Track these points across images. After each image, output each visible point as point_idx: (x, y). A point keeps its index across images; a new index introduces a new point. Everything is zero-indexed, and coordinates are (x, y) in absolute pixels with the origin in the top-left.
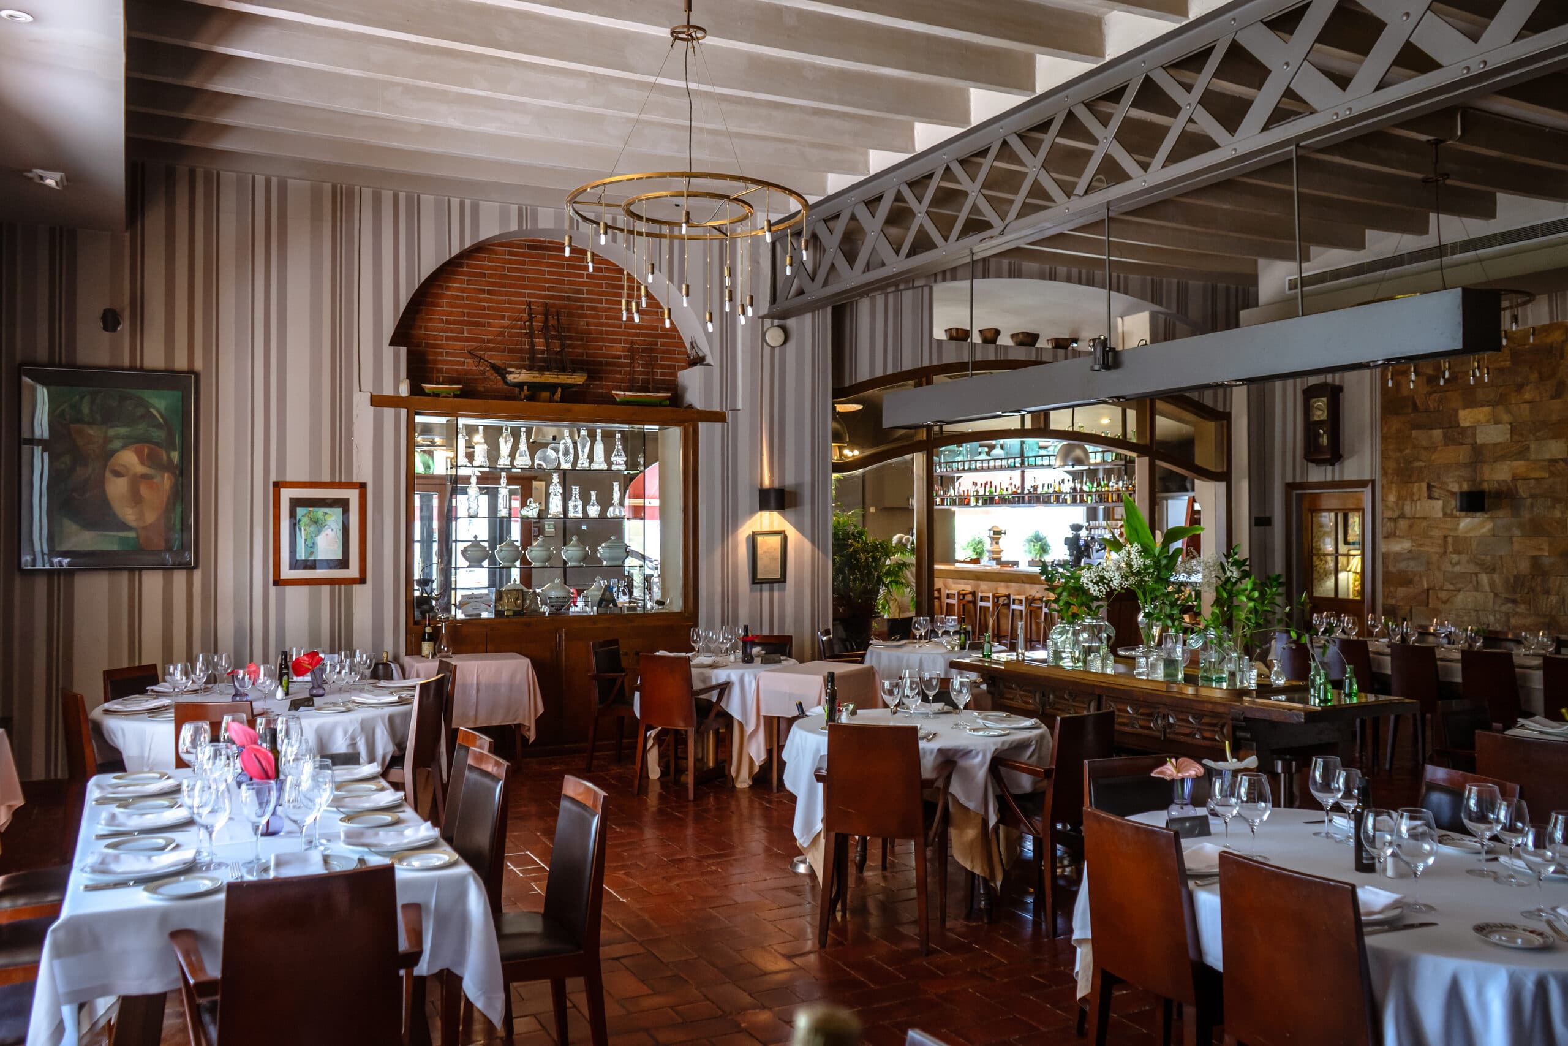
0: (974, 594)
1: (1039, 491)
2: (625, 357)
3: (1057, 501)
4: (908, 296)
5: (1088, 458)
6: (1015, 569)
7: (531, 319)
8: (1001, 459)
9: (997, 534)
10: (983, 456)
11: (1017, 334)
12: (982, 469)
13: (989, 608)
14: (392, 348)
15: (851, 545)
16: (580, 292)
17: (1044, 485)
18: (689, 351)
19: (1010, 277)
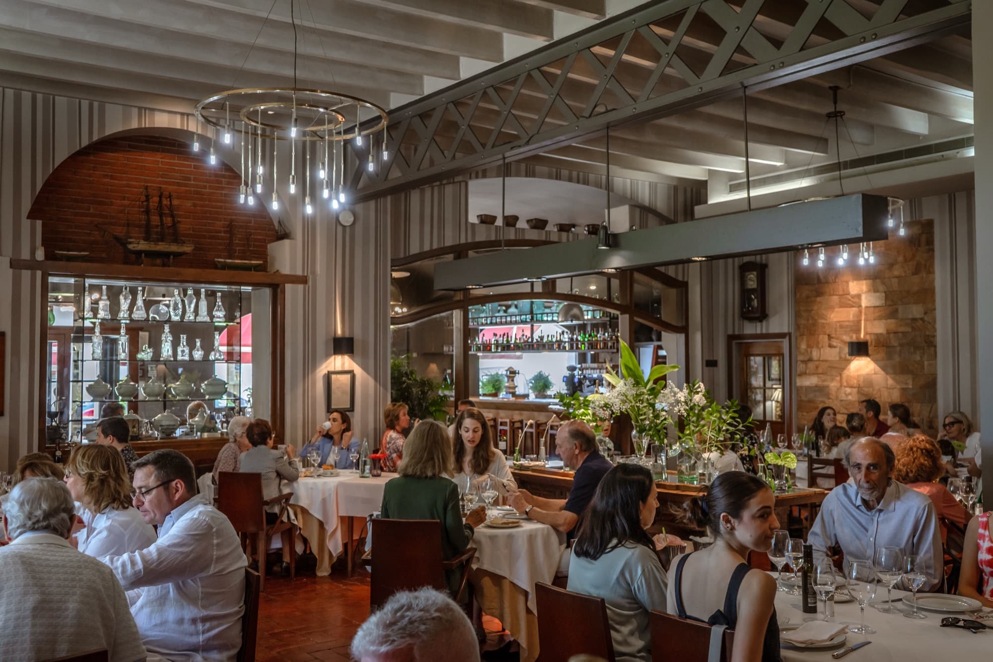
0: (495, 420)
1: (545, 340)
2: (225, 232)
3: (559, 347)
4: (449, 190)
5: (583, 315)
6: (526, 400)
7: (147, 200)
8: (516, 316)
9: (512, 373)
10: (502, 313)
11: (532, 220)
12: (501, 324)
13: (506, 431)
14: (29, 221)
15: (404, 382)
16: (189, 179)
17: (548, 336)
18: (277, 228)
19: (526, 176)
